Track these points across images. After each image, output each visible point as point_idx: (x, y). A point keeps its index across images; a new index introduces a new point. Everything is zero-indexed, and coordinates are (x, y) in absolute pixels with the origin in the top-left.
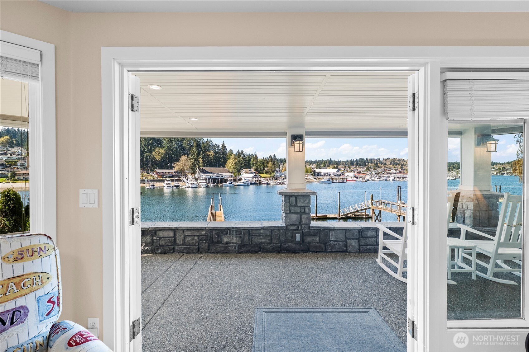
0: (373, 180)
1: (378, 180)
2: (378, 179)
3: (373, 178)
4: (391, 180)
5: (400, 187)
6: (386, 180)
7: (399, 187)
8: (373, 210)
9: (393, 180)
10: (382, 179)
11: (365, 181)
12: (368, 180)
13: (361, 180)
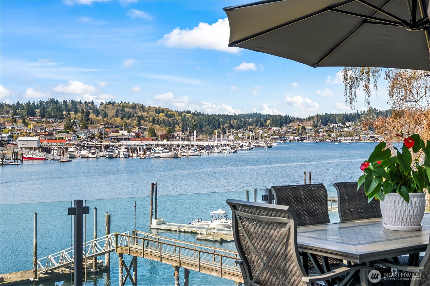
0: (83, 157)
1: (95, 156)
2: (93, 153)
3: (84, 153)
4: (121, 155)
5: (156, 185)
6: (111, 157)
7: (153, 184)
8: (121, 255)
9: (126, 157)
10: (102, 153)
11: (64, 159)
12: (72, 157)
13: (58, 157)
